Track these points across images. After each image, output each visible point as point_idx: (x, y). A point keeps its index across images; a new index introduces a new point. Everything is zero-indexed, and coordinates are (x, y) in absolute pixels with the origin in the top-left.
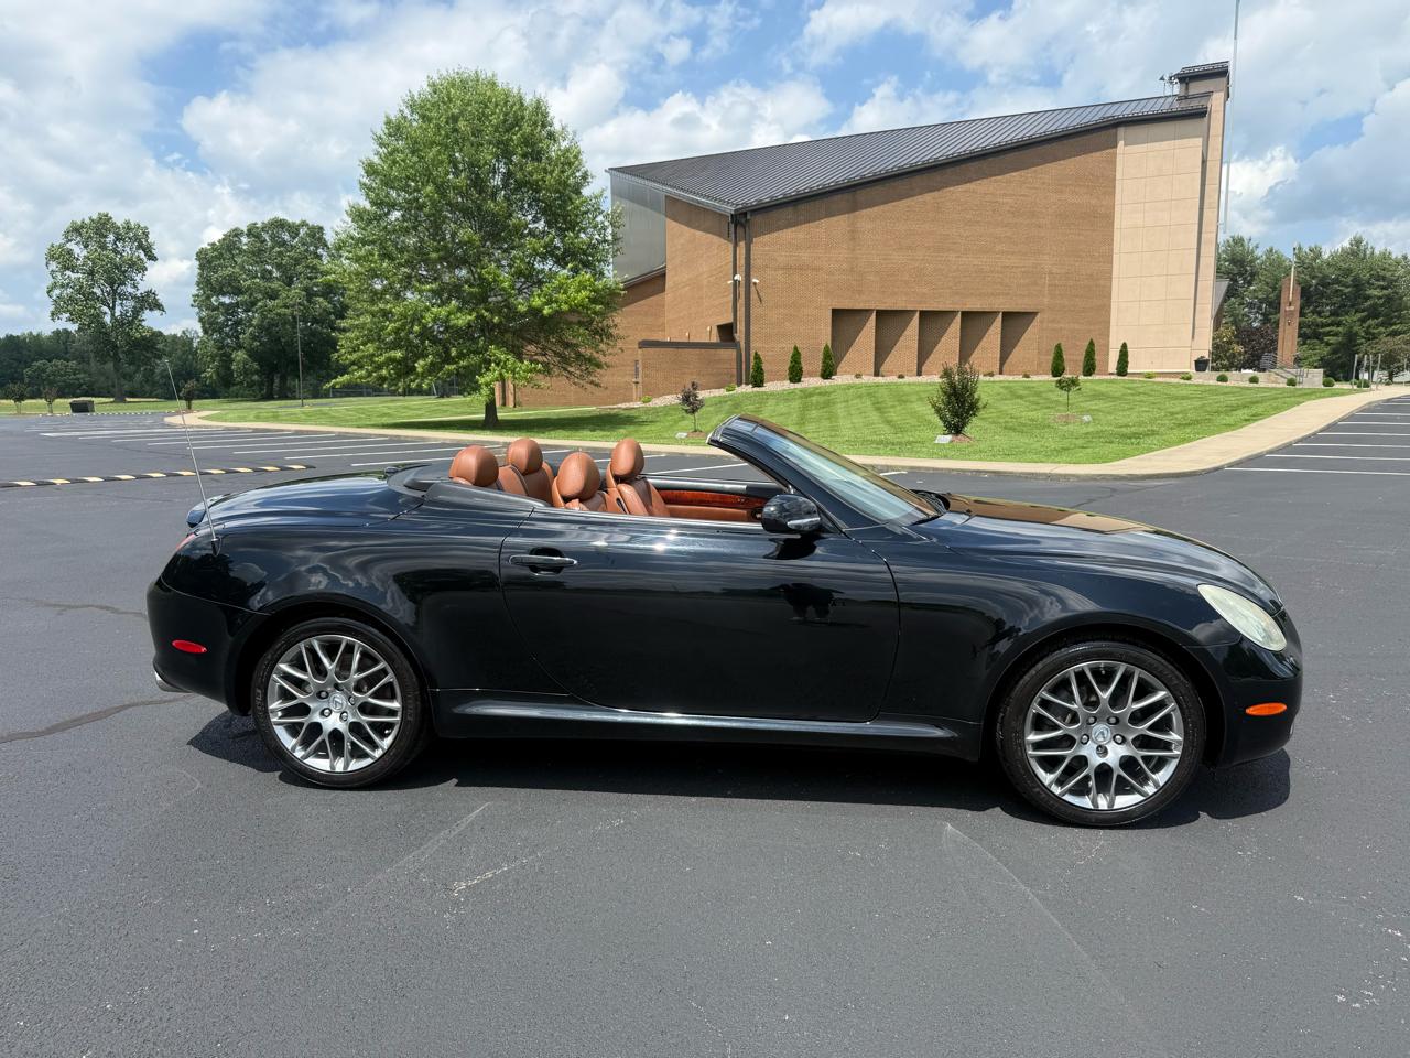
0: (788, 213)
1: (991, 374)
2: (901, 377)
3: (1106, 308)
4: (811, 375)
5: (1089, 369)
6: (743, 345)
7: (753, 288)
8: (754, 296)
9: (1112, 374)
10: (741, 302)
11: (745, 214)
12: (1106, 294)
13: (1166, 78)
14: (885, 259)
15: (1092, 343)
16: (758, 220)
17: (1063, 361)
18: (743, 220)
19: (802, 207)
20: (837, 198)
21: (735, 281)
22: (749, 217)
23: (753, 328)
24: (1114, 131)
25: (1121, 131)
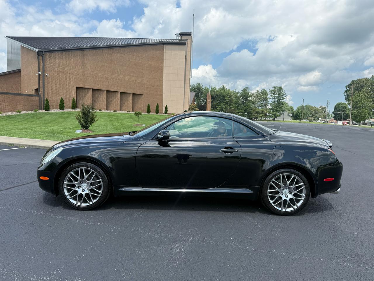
0: (59, 54)
1: (129, 111)
2: (100, 110)
3: (162, 95)
4: (68, 108)
5: (157, 112)
6: (42, 96)
7: (46, 77)
8: (46, 80)
9: (163, 113)
10: (41, 81)
11: (42, 52)
12: (162, 91)
13: (177, 34)
14: (94, 73)
15: (158, 104)
16: (48, 55)
17: (150, 109)
18: (42, 54)
19: (65, 53)
20: (77, 52)
21: (39, 74)
22: (44, 53)
23: (46, 91)
24: (162, 46)
25: (165, 46)
